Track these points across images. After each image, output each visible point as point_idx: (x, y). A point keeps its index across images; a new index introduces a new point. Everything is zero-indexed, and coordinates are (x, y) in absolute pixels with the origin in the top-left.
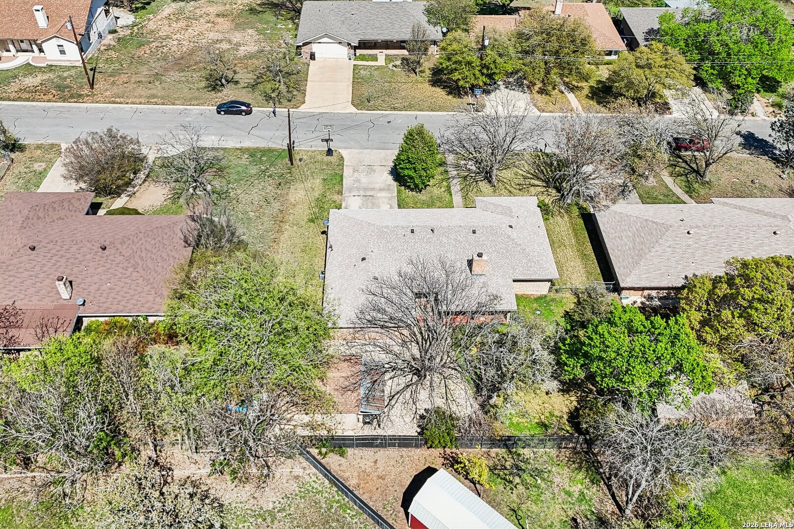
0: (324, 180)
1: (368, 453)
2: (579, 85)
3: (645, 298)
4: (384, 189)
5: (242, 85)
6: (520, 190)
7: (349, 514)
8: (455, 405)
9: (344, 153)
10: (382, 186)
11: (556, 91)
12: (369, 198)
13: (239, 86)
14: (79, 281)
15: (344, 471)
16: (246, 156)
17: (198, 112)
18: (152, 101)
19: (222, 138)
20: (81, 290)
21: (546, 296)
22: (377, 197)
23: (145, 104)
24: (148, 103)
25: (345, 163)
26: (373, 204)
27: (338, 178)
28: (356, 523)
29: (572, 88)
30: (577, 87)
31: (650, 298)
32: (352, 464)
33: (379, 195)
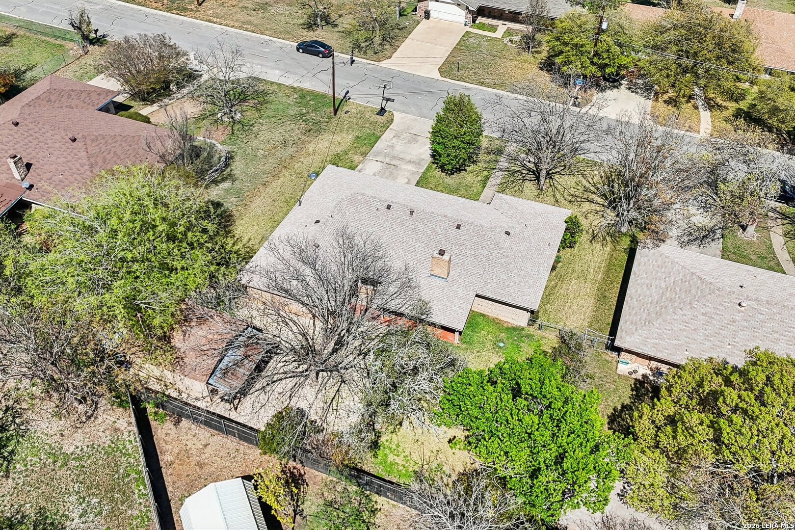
0: (358, 137)
1: (204, 433)
2: (724, 104)
3: (652, 370)
4: (413, 162)
5: (340, 29)
6: (570, 202)
7: (140, 491)
8: (334, 416)
9: (397, 116)
10: (414, 158)
11: (689, 104)
12: (391, 168)
13: (336, 29)
14: (38, 165)
15: (166, 442)
16: (296, 96)
17: (280, 45)
18: (245, 26)
19: (285, 75)
20: (36, 175)
21: (523, 329)
22: (401, 169)
23: (236, 28)
24: (240, 28)
25: (391, 127)
26: (391, 173)
27: (373, 139)
28: (141, 503)
29: (713, 107)
30: (719, 106)
31: (658, 373)
32: (180, 438)
33: (403, 167)
